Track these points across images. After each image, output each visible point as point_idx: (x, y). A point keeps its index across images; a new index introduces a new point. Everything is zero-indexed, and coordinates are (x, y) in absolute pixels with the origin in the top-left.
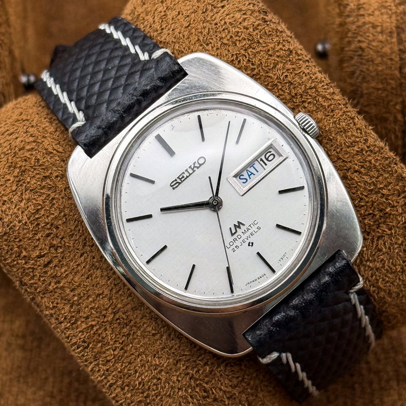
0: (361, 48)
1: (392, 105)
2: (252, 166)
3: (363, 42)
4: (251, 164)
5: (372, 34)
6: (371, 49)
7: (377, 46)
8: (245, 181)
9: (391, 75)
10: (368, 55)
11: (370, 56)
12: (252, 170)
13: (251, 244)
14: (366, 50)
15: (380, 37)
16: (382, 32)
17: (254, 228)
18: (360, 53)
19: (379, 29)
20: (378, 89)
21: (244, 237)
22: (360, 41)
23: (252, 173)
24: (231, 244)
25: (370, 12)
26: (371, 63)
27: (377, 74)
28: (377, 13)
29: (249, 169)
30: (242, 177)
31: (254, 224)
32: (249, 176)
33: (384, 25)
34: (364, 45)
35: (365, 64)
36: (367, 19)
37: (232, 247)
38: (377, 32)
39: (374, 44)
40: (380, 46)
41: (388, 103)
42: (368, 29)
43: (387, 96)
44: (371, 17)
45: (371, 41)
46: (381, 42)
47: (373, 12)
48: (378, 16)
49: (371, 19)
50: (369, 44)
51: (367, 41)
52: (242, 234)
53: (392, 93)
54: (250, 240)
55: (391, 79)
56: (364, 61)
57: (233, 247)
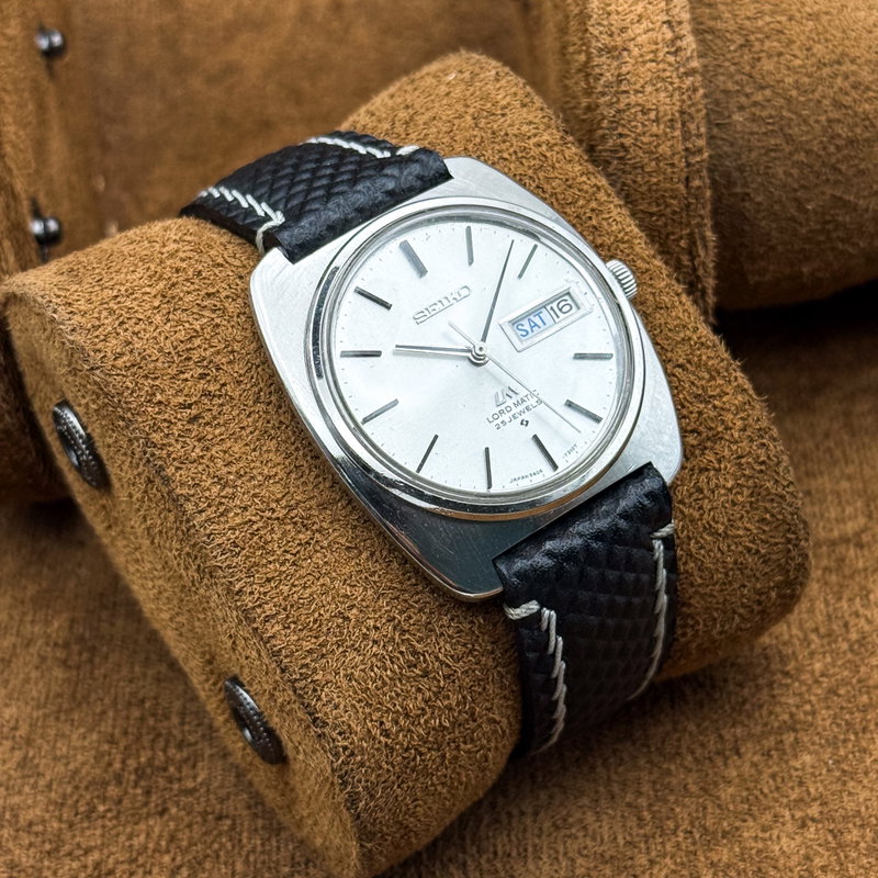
0: (622, 145)
1: (674, 240)
3: (627, 136)
5: (642, 123)
6: (640, 148)
7: (650, 143)
9: (672, 190)
10: (634, 158)
11: (638, 160)
13: (525, 423)
14: (631, 150)
15: (654, 129)
16: (657, 120)
18: (622, 154)
19: (652, 115)
20: (652, 214)
22: (621, 135)
25: (638, 87)
26: (639, 171)
27: (649, 190)
28: (649, 89)
33: (662, 109)
34: (627, 142)
35: (630, 173)
36: (633, 99)
38: (649, 120)
39: (645, 139)
40: (655, 144)
41: (668, 235)
42: (635, 114)
43: (666, 225)
44: (640, 95)
45: (639, 135)
46: (656, 136)
47: (643, 87)
48: (650, 93)
49: (640, 98)
50: (636, 139)
51: (633, 135)
52: (513, 407)
53: (673, 220)
54: (525, 417)
55: (671, 197)
56: (628, 168)
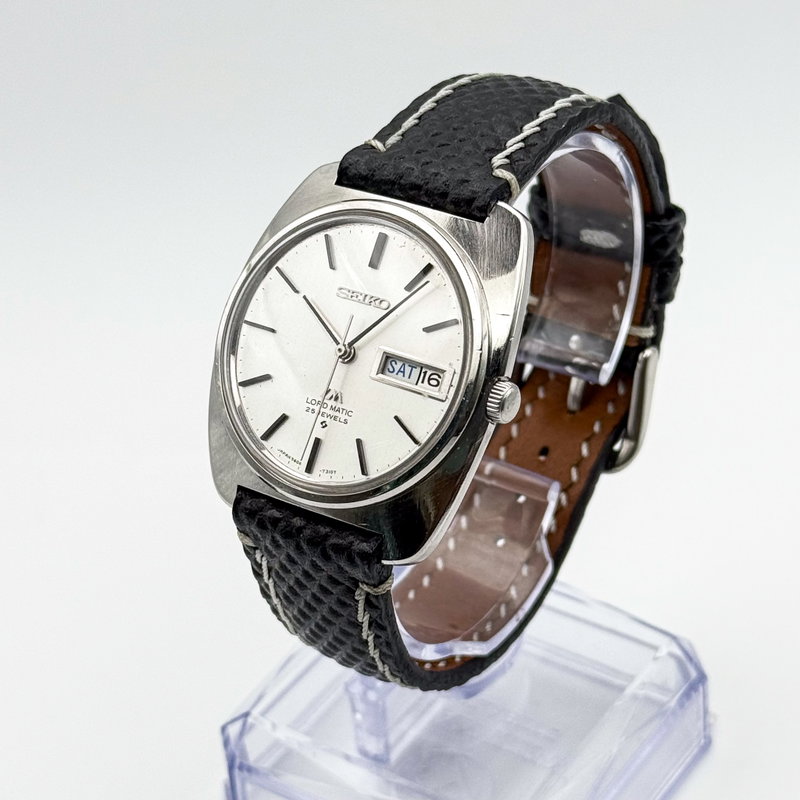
2: (413, 367)
4: (413, 364)
8: (391, 370)
12: (408, 369)
13: (324, 425)
17: (343, 416)
21: (328, 411)
23: (404, 372)
24: (313, 402)
29: (406, 366)
30: (393, 363)
31: (347, 413)
32: (399, 371)
37: (310, 406)
52: (329, 407)
54: (328, 420)
57: (312, 407)
